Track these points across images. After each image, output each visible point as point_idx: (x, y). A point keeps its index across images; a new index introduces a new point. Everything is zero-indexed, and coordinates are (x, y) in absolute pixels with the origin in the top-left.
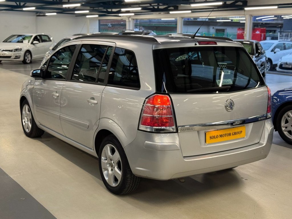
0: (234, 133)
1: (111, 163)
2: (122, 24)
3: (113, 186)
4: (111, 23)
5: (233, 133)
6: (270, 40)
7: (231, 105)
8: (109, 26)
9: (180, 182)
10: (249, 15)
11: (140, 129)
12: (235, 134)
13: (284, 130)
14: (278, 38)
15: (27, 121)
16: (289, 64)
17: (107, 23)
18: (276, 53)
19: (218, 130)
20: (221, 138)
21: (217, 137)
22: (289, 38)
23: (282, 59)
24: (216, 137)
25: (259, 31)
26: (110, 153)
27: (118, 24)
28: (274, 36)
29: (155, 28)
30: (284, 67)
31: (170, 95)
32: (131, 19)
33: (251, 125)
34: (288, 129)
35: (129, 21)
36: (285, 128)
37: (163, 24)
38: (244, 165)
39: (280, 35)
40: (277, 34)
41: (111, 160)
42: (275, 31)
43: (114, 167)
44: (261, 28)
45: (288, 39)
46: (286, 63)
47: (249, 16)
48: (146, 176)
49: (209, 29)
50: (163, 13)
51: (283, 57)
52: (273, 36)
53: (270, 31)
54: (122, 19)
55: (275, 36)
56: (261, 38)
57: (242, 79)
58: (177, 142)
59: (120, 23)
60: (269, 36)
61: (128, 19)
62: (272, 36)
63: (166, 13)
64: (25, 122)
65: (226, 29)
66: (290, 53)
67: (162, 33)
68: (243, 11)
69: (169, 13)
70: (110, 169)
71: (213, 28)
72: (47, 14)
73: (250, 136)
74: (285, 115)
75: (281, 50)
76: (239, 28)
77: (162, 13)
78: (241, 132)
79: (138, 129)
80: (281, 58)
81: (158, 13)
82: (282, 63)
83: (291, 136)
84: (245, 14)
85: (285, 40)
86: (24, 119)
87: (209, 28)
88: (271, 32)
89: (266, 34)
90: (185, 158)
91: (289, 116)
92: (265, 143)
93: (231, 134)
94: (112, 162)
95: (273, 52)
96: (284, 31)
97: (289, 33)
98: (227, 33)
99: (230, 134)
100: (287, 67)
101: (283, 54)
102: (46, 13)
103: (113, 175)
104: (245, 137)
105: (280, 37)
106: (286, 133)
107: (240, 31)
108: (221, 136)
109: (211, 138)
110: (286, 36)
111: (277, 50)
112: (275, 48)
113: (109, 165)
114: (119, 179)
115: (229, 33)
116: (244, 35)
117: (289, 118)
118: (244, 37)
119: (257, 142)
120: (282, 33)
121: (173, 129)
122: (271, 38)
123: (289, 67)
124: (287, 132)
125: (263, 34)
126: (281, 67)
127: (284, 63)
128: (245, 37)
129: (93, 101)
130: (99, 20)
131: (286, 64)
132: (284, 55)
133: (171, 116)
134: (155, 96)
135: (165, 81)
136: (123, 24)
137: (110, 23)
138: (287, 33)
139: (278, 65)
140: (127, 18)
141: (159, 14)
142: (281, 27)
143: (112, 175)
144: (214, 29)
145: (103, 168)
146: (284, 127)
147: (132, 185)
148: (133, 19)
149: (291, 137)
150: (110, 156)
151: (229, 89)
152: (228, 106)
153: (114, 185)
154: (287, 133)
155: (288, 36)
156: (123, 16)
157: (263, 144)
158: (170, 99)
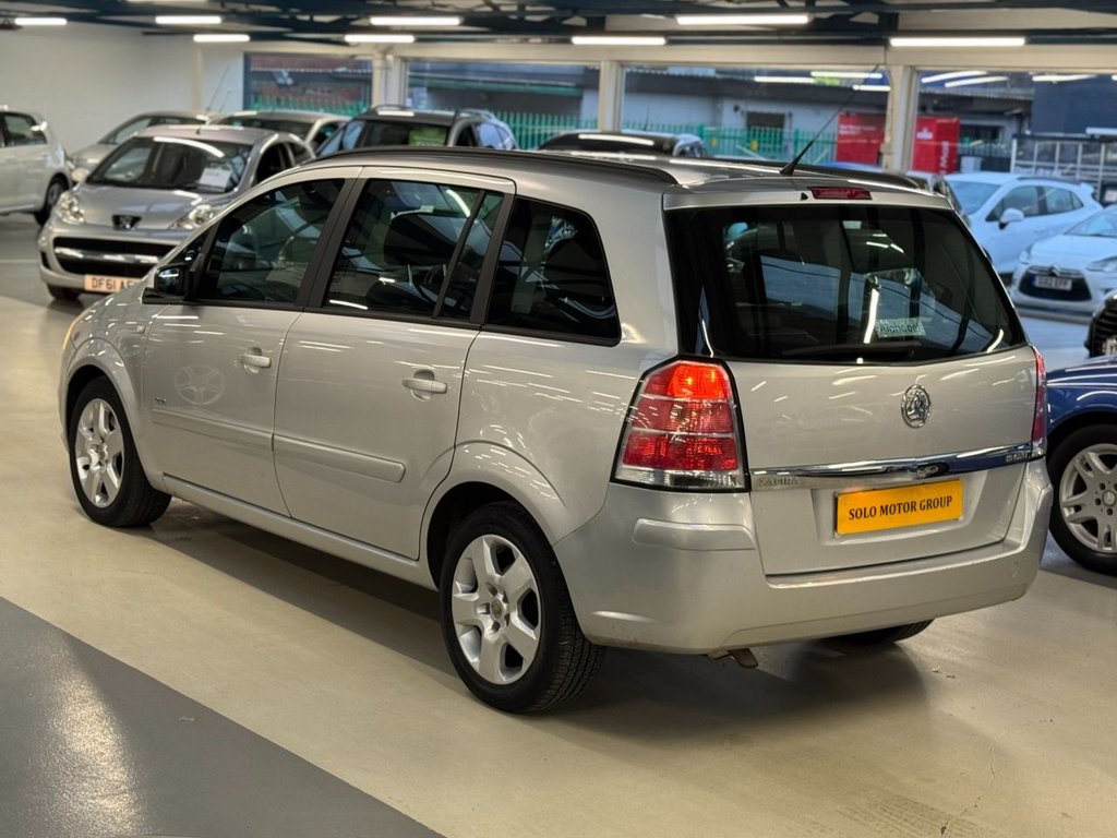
0: (925, 504)
1: (496, 603)
2: (343, 73)
3: (501, 683)
4: (293, 70)
5: (923, 504)
6: (975, 169)
7: (920, 406)
8: (281, 81)
9: (742, 665)
10: (906, 66)
11: (619, 477)
12: (930, 504)
13: (1071, 516)
14: (1008, 160)
15: (100, 463)
16: (1063, 273)
17: (275, 70)
18: (1007, 228)
19: (874, 490)
20: (884, 516)
21: (873, 512)
22: (1057, 165)
23: (1033, 252)
24: (868, 512)
25: (930, 130)
26: (490, 568)
27: (324, 74)
28: (993, 154)
29: (485, 97)
30: (1042, 286)
31: (728, 363)
32: (396, 58)
33: (980, 479)
34: (1086, 513)
35: (386, 68)
36: (1073, 511)
37: (524, 84)
38: (967, 613)
39: (1018, 150)
40: (1003, 146)
41: (494, 592)
42: (993, 134)
43: (508, 618)
44: (939, 121)
45: (1052, 168)
46: (1051, 268)
47: (904, 70)
48: (632, 640)
49: (720, 111)
50: (539, 40)
51: (1036, 247)
52: (988, 154)
53: (976, 132)
54: (353, 57)
55: (996, 152)
56: (939, 161)
57: (945, 321)
58: (747, 524)
59: (330, 71)
60: (972, 153)
61: (380, 56)
62: (982, 153)
63: (550, 42)
64: (86, 467)
65: (790, 115)
66: (1065, 231)
67: (524, 121)
68: (882, 48)
69: (568, 42)
70: (488, 624)
71: (736, 109)
72: (19, 21)
73: (976, 515)
74: (1076, 462)
75: (1028, 215)
76: (848, 114)
77: (536, 40)
78: (949, 499)
79: (613, 479)
80: (1029, 250)
81: (515, 39)
82: (1033, 272)
83: (1096, 540)
84: (888, 61)
85: (1041, 172)
86: (85, 454)
87: (719, 105)
88: (977, 137)
89: (959, 145)
90: (771, 580)
91: (1088, 467)
92: (1022, 542)
93: (918, 507)
94: (500, 597)
95: (995, 224)
96: (1038, 134)
97: (1058, 144)
98: (797, 132)
99: (912, 507)
100: (1053, 286)
101: (1036, 232)
102: (15, 17)
103: (504, 642)
104: (961, 518)
105: (1018, 158)
106: (1076, 529)
107: (851, 127)
108: (884, 510)
109: (853, 515)
110: (1046, 157)
111: (1011, 213)
112: (1003, 205)
113: (484, 611)
114: (528, 657)
115: (803, 134)
116: (883, 149)
117: (1090, 474)
118: (880, 154)
119: (998, 539)
120: (1029, 143)
121: (733, 479)
122: (979, 160)
123: (1062, 287)
124: (1080, 526)
125: (946, 145)
126: (1028, 285)
127: (1041, 271)
128: (885, 159)
129: (427, 383)
130: (248, 58)
131: (1051, 273)
132: (1043, 235)
133: (730, 436)
134: (676, 367)
135: (708, 318)
136: (347, 73)
137: (286, 67)
138: (1050, 143)
139: (1018, 277)
140: (375, 52)
141: (521, 42)
142: (1020, 117)
143: (497, 643)
144: (739, 113)
145: (460, 623)
146: (1069, 507)
147: (575, 674)
148: (405, 60)
149: (1094, 542)
150: (492, 578)
151: (913, 352)
152: (910, 409)
153: (503, 679)
154: (1079, 530)
155: (1052, 158)
156: (358, 45)
157: (1017, 546)
158: (726, 377)
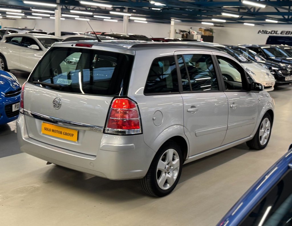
5: (64, 133)
12: (66, 134)
21: (50, 130)
78: (73, 135)
99: (61, 133)
108: (53, 131)
109: (45, 129)
